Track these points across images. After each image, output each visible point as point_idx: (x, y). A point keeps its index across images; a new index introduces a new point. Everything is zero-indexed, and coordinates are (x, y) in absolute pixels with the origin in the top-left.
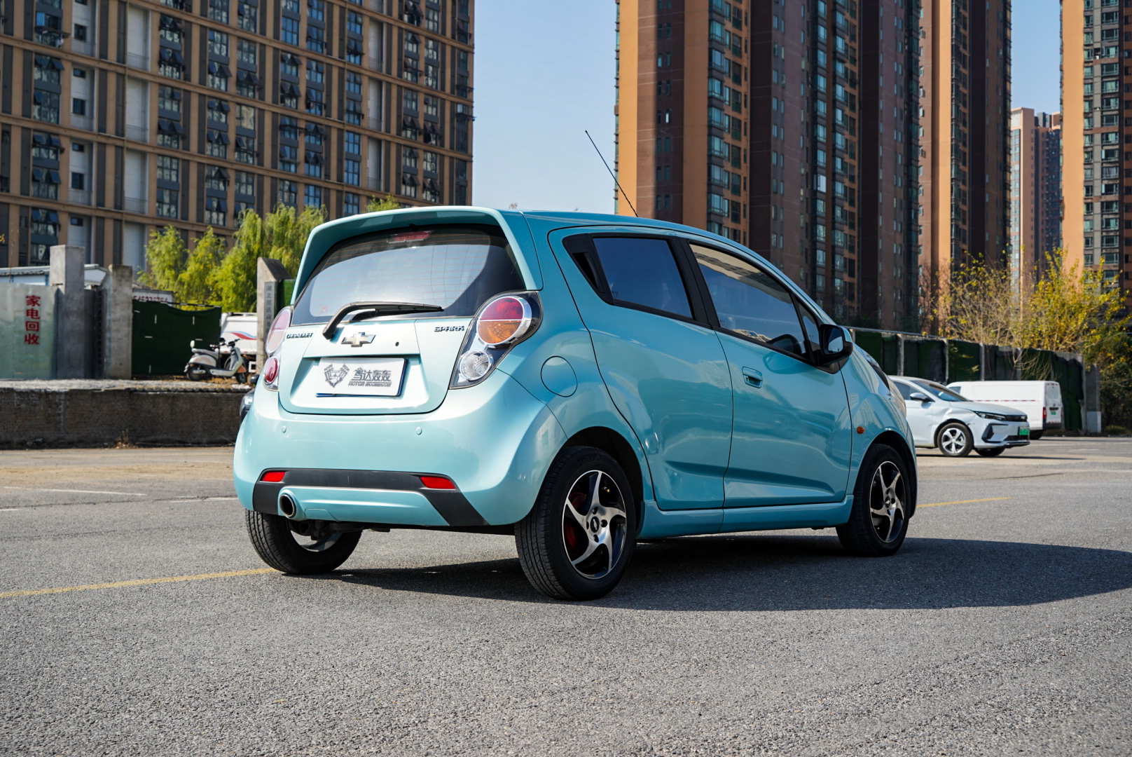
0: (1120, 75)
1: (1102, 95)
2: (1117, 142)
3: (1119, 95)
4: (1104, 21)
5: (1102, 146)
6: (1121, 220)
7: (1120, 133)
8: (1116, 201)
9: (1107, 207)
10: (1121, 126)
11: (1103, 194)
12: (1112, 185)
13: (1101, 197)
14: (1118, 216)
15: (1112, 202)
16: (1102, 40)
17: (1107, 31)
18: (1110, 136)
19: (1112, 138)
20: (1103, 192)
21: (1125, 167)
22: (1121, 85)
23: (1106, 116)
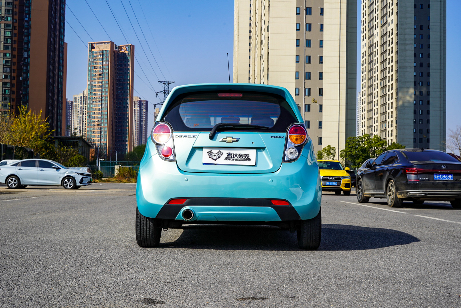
0: (12, 29)
1: (4, 37)
2: (10, 57)
3: (11, 38)
4: (6, 5)
5: (4, 58)
6: (10, 90)
7: (11, 54)
8: (9, 82)
9: (5, 85)
10: (12, 51)
11: (3, 79)
12: (7, 75)
13: (2, 80)
14: (9, 89)
15: (7, 83)
16: (5, 13)
17: (7, 10)
18: (7, 54)
19: (8, 55)
20: (4, 78)
21: (13, 68)
22: (12, 33)
23: (6, 46)
